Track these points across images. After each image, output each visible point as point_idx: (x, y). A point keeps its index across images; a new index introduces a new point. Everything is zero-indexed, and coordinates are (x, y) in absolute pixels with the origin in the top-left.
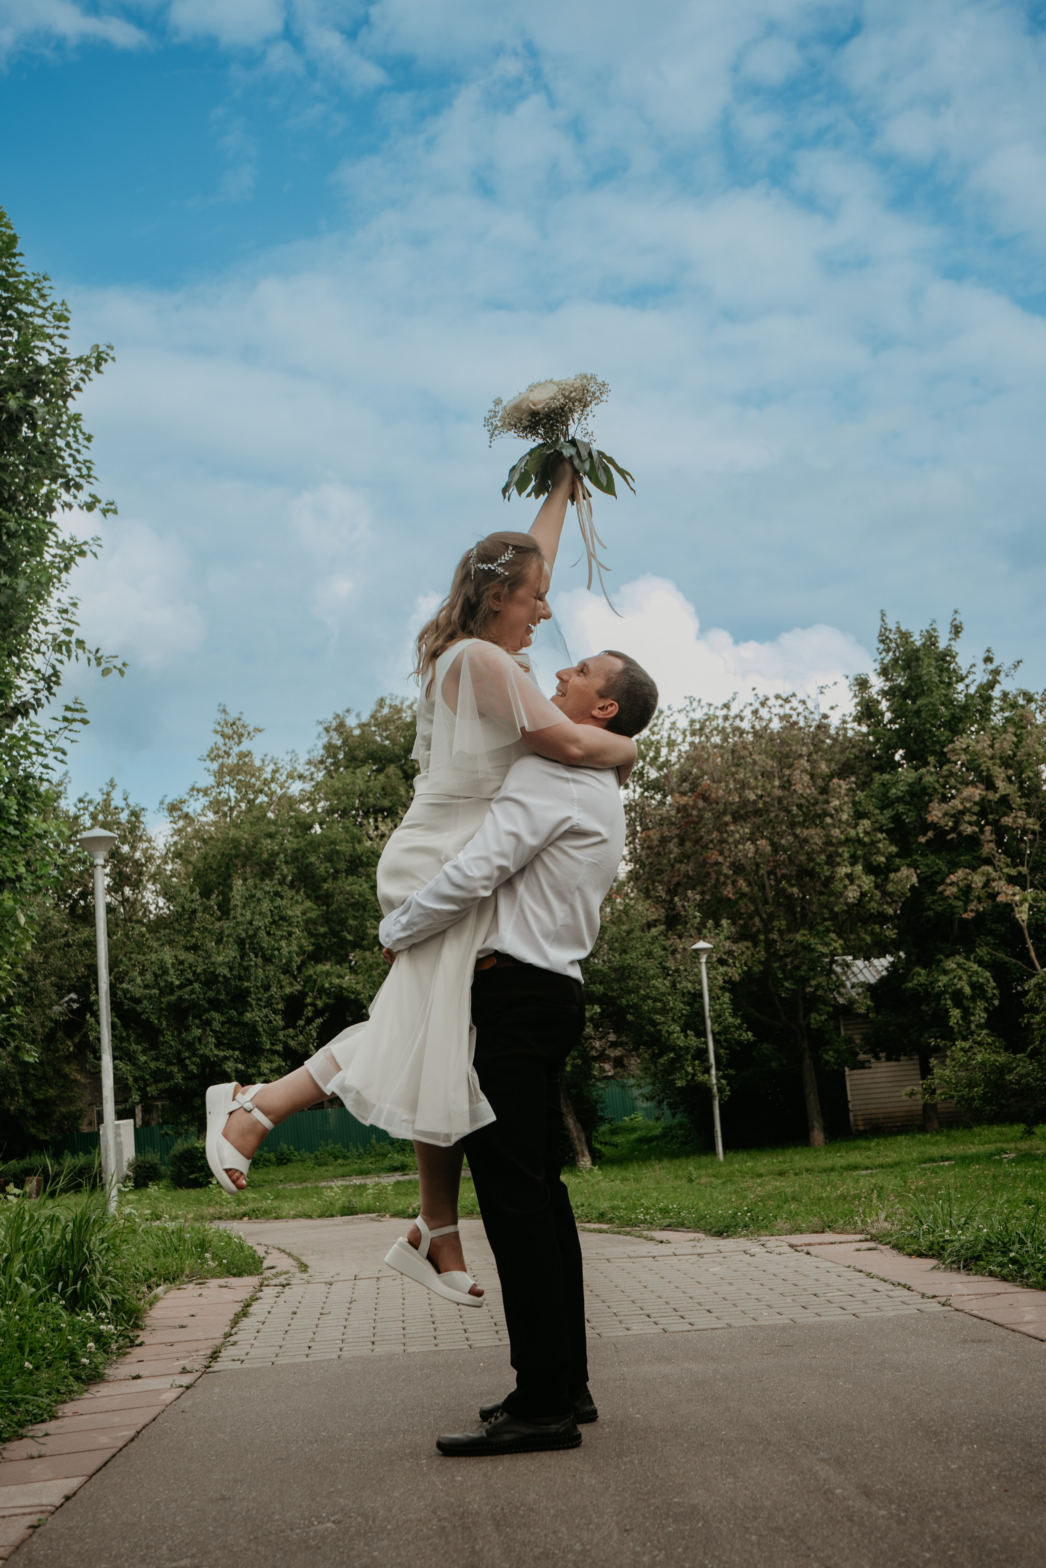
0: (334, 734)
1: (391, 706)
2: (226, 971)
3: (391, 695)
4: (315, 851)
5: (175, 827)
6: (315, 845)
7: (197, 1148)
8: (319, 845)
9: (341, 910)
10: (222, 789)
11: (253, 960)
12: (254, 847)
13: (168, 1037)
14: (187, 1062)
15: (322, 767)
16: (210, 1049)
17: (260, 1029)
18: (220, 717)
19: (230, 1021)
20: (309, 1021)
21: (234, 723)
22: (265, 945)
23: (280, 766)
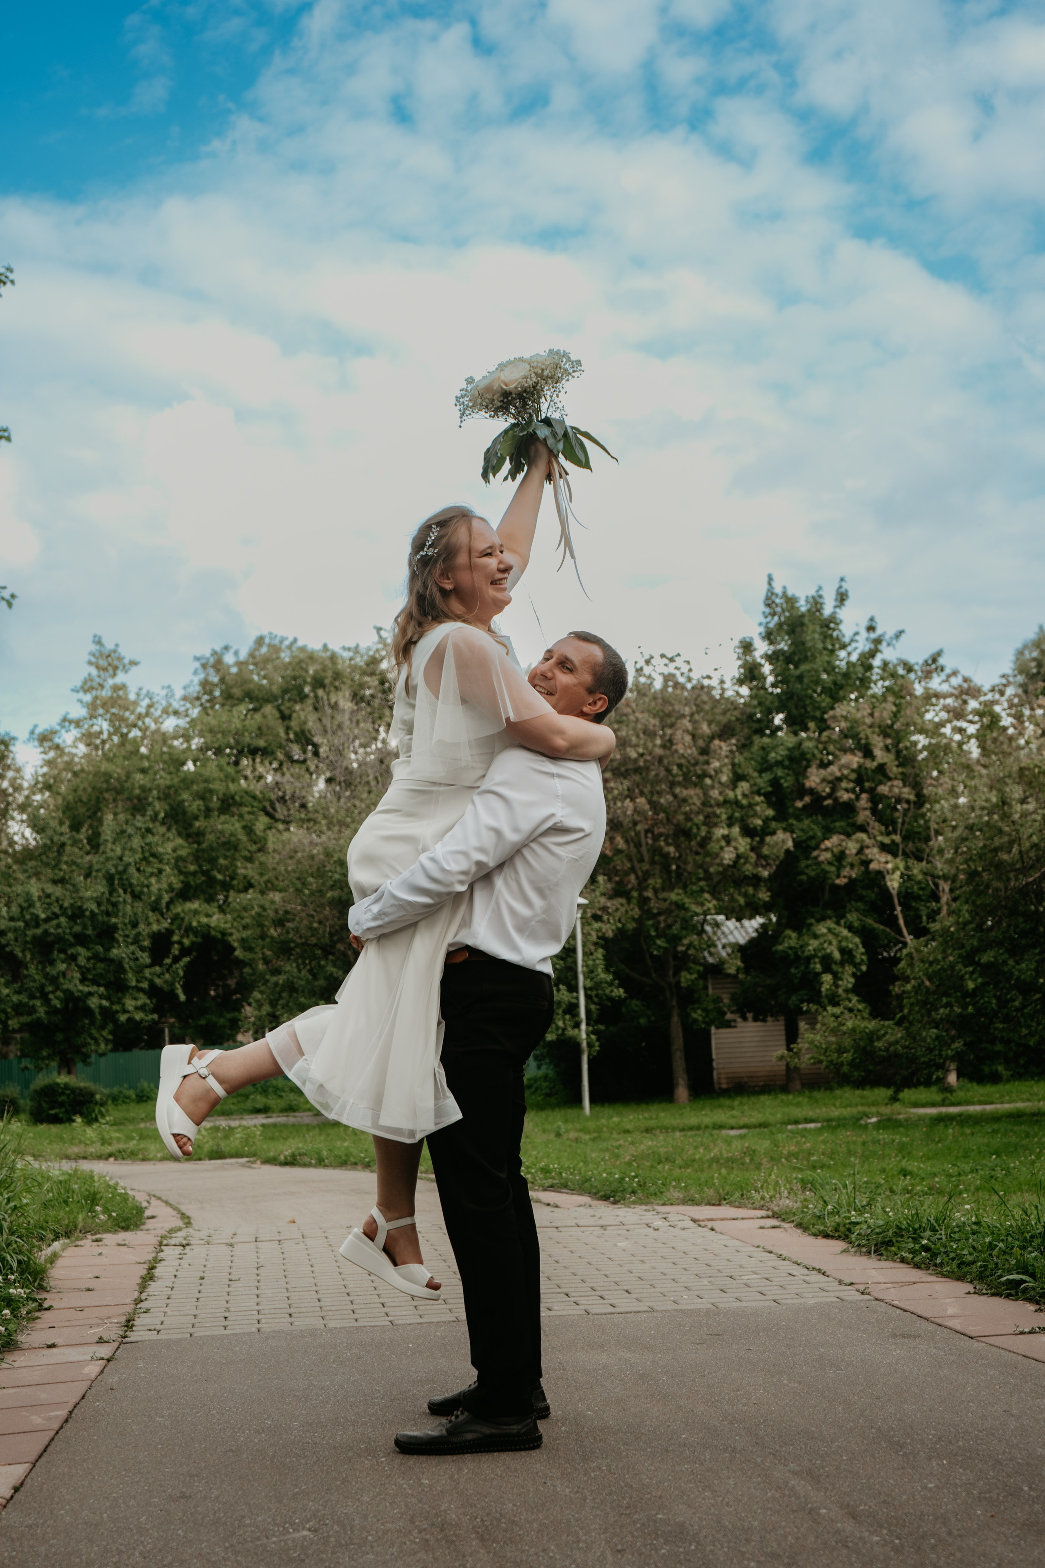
0: (211, 671)
1: (270, 645)
2: (93, 907)
3: (270, 633)
4: (188, 788)
5: (46, 757)
6: (187, 782)
7: (58, 1084)
8: (192, 782)
9: (212, 849)
10: (95, 721)
11: (121, 896)
12: (126, 781)
13: (32, 970)
14: (51, 996)
15: (197, 703)
16: (74, 984)
17: (126, 966)
18: (94, 648)
19: (96, 957)
20: (176, 960)
21: (109, 655)
22: (134, 882)
23: (155, 700)
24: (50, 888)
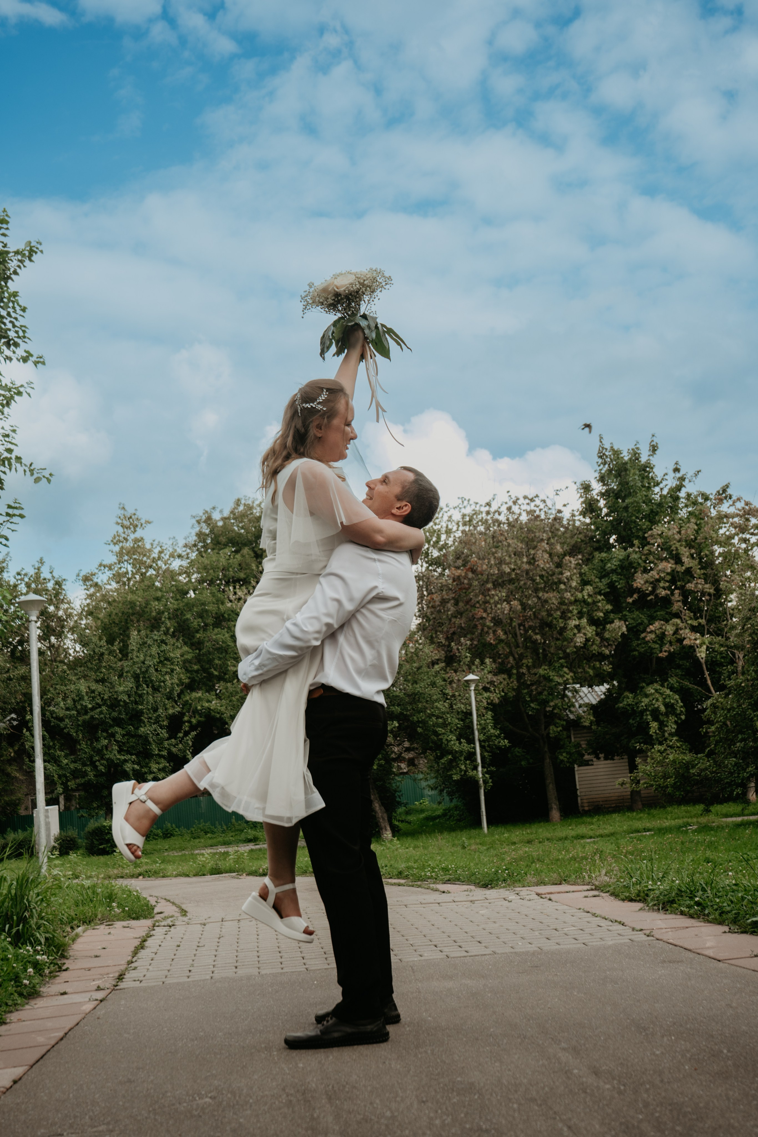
0: (204, 525)
1: (245, 505)
2: (125, 698)
3: (245, 496)
4: (190, 610)
5: (88, 593)
6: (190, 606)
7: (104, 826)
8: (193, 606)
9: (210, 653)
10: (122, 565)
11: (145, 689)
12: (146, 607)
13: (83, 745)
14: (97, 763)
15: (195, 549)
16: (114, 754)
17: (151, 740)
18: (120, 512)
19: (128, 734)
20: (186, 734)
21: (131, 517)
22: (154, 679)
23: (164, 548)
24: (94, 686)
